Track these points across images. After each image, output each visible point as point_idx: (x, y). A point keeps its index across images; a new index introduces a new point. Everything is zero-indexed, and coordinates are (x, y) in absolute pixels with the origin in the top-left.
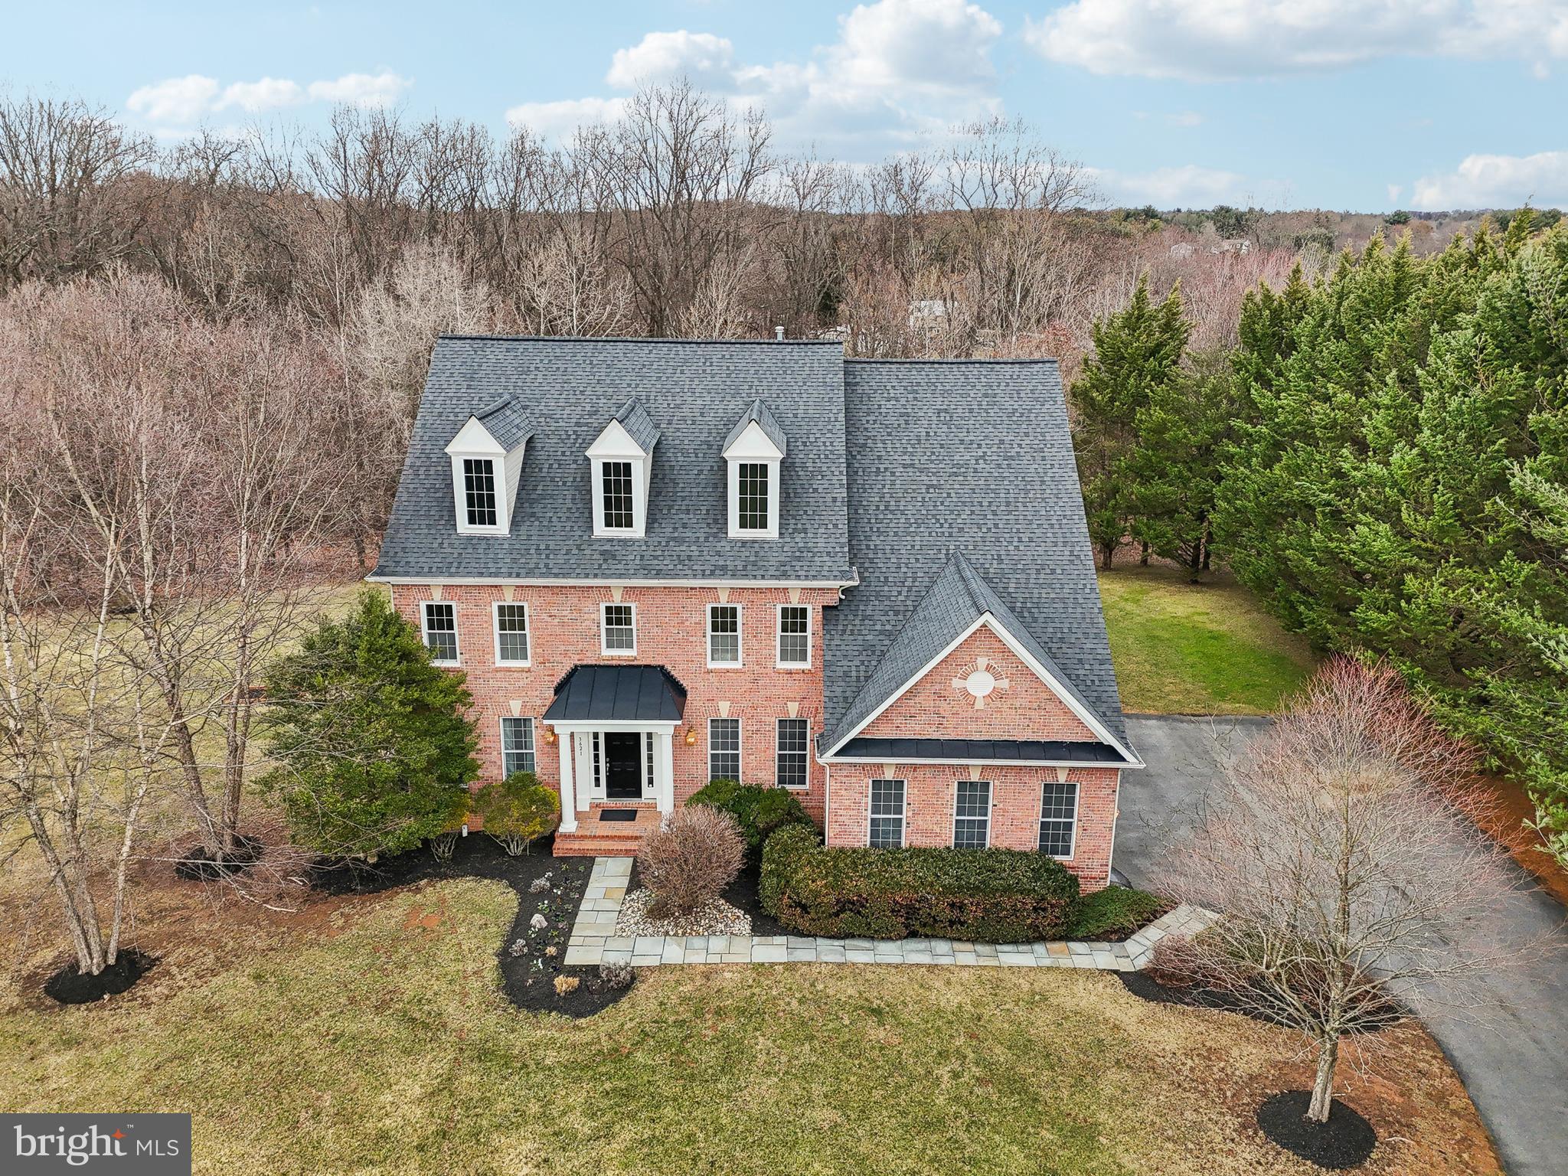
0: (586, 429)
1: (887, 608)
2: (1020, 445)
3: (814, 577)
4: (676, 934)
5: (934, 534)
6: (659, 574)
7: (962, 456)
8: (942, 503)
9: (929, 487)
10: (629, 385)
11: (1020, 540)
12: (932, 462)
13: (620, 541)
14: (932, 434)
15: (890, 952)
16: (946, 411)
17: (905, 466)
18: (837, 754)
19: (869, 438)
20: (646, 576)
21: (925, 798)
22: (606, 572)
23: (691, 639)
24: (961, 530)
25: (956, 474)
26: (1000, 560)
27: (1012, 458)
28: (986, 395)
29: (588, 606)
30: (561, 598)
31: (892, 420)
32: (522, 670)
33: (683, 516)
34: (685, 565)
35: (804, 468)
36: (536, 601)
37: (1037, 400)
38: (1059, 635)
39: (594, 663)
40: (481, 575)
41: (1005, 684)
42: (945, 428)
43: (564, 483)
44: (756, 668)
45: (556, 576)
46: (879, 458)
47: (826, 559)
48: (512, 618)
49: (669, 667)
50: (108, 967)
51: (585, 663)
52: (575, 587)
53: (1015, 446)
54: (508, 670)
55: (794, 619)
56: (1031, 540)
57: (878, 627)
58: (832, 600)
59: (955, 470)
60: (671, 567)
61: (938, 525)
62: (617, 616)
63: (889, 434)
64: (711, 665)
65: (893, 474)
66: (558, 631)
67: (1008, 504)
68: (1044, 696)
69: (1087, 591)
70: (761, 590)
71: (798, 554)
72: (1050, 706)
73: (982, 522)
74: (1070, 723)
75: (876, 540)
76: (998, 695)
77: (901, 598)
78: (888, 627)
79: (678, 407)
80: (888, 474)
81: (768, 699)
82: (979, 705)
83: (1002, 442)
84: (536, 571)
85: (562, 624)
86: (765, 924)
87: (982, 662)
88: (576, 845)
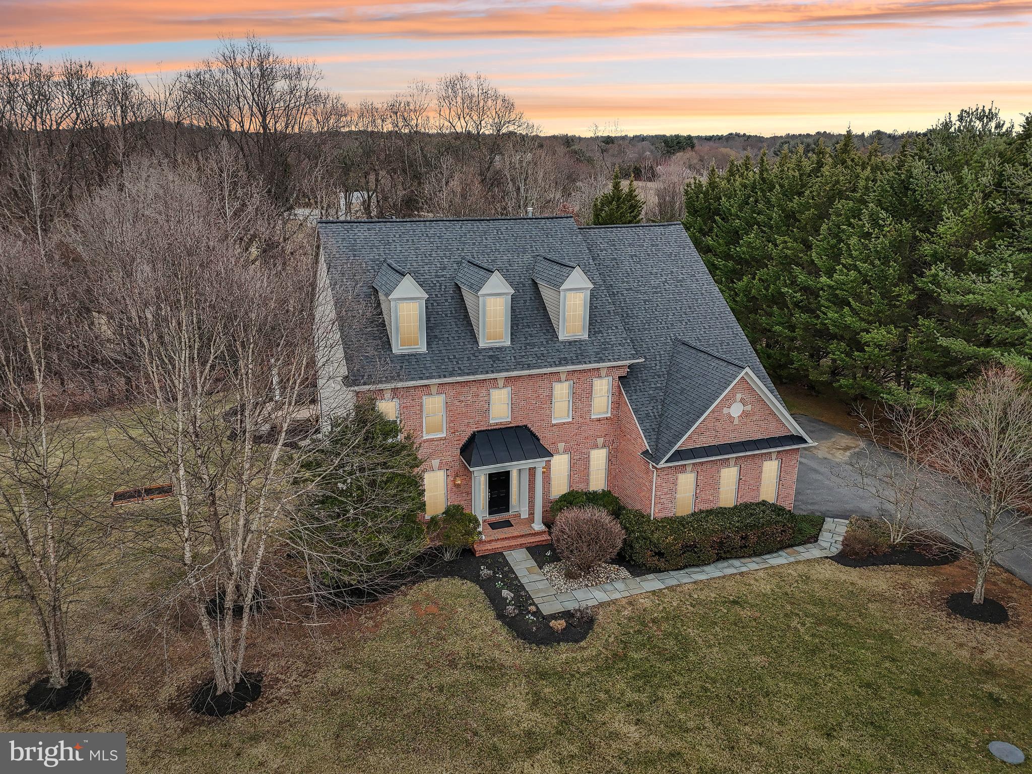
0: (443, 279)
1: (653, 374)
2: (682, 274)
3: (619, 359)
4: (592, 585)
5: (659, 328)
6: (529, 367)
7: (655, 281)
8: (656, 310)
9: (645, 301)
10: (458, 249)
11: (705, 328)
12: (640, 286)
13: (497, 348)
14: (633, 270)
16: (635, 256)
17: (627, 290)
18: (666, 462)
20: (522, 369)
21: (706, 480)
22: (497, 368)
23: (543, 406)
24: (672, 325)
25: (656, 293)
27: (681, 281)
29: (482, 392)
30: (466, 389)
32: (441, 439)
33: (527, 329)
34: (542, 360)
36: (452, 393)
37: (680, 247)
39: (485, 429)
40: (421, 378)
41: (749, 408)
42: (639, 266)
43: (446, 315)
44: (580, 419)
45: (468, 374)
47: (620, 348)
49: (529, 426)
51: (480, 429)
52: (475, 381)
53: (680, 274)
54: (432, 440)
56: (710, 327)
58: (625, 372)
59: (654, 290)
60: (534, 362)
61: (659, 323)
64: (554, 421)
66: (464, 410)
67: (690, 308)
68: (768, 412)
70: (584, 371)
71: (603, 346)
72: (770, 418)
73: (681, 319)
74: (779, 425)
76: (745, 414)
77: (658, 367)
78: (659, 385)
80: (620, 295)
81: (587, 438)
82: (736, 422)
83: (672, 272)
84: (454, 372)
85: (467, 406)
86: (638, 569)
87: (739, 396)
88: (489, 547)
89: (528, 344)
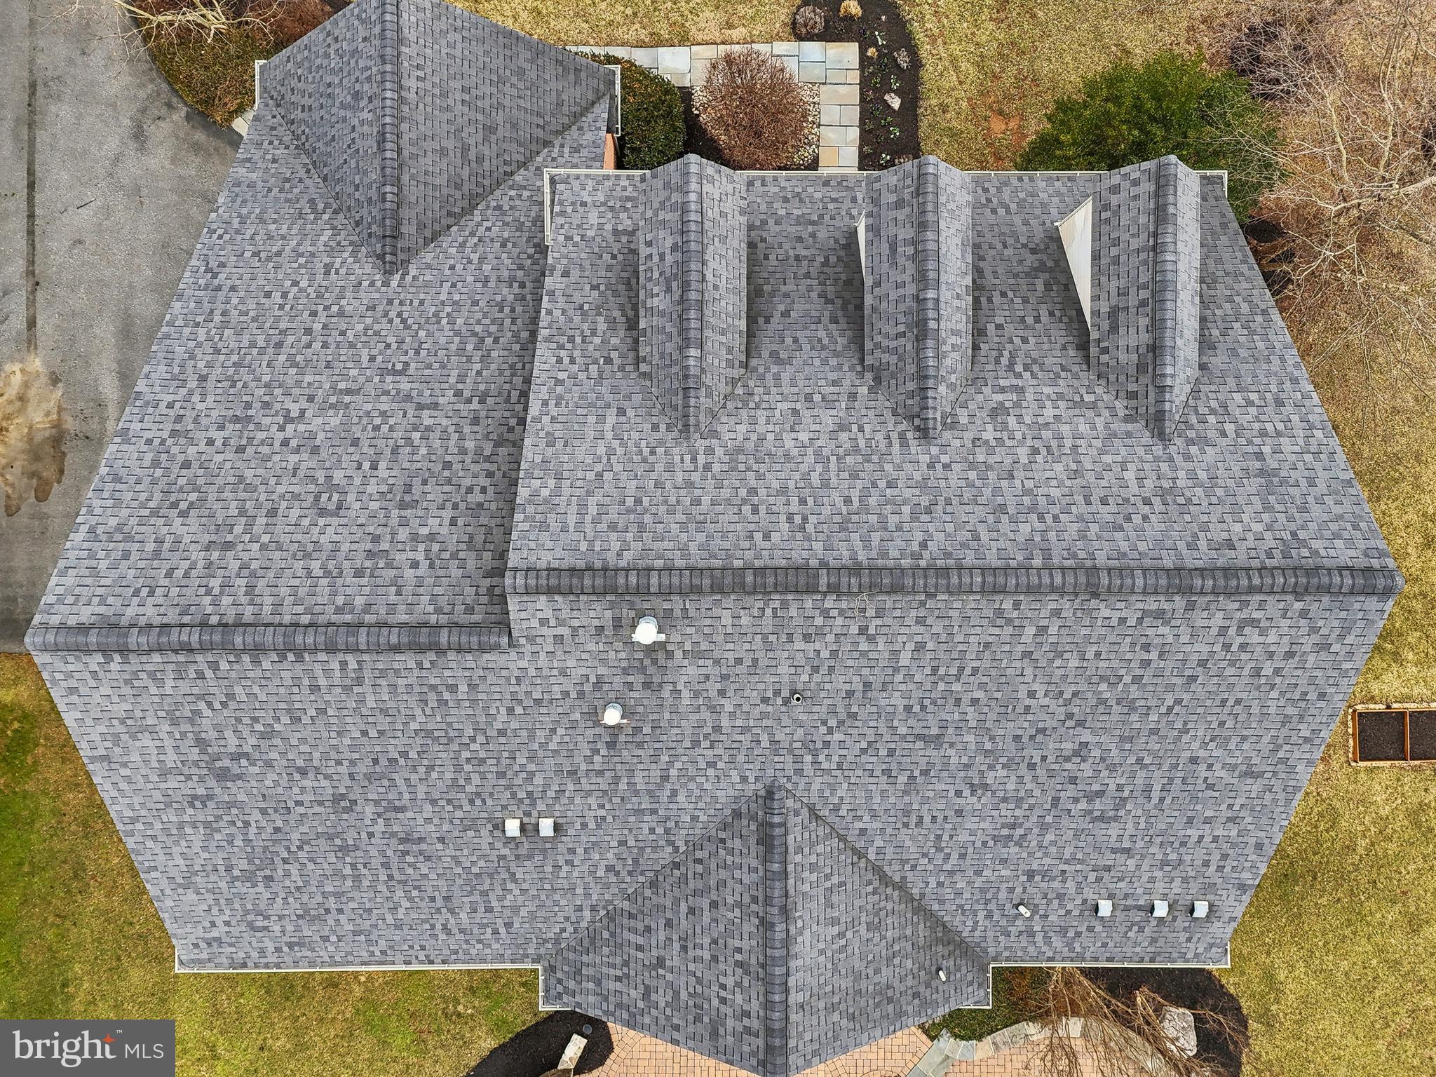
2: (211, 442)
5: (416, 303)
7: (322, 425)
8: (388, 346)
9: (402, 372)
11: (285, 295)
14: (366, 465)
16: (323, 512)
17: (435, 406)
19: (488, 459)
24: (371, 308)
25: (348, 392)
26: (328, 269)
27: (236, 419)
28: (228, 546)
31: (435, 493)
35: (611, 322)
37: (128, 538)
38: (287, 185)
42: (338, 476)
46: (475, 421)
53: (219, 443)
56: (268, 295)
59: (347, 399)
61: (405, 315)
63: (447, 466)
65: (458, 393)
67: (279, 345)
69: (220, 232)
73: (334, 320)
75: (508, 294)
83: (241, 449)
89: (813, 223)
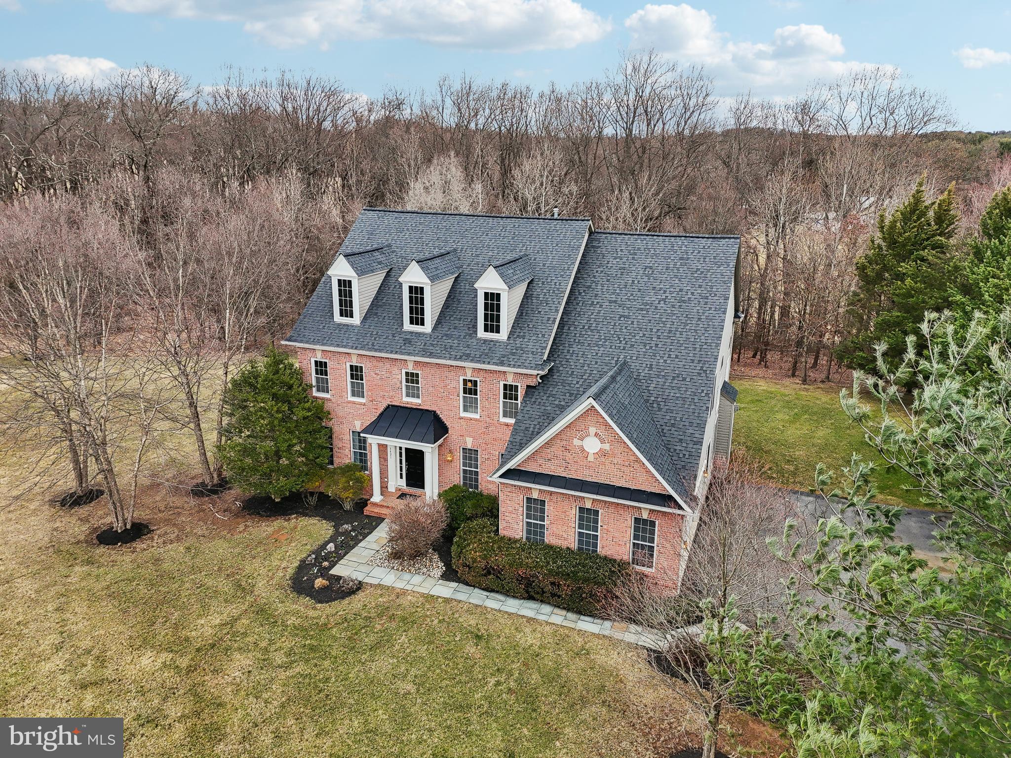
1: (566, 391)
2: (692, 294)
4: (397, 569)
5: (613, 347)
6: (431, 355)
7: (651, 297)
8: (626, 328)
9: (621, 316)
11: (670, 356)
12: (629, 300)
13: (416, 333)
14: (636, 282)
15: (513, 605)
16: (651, 268)
17: (610, 302)
19: (594, 282)
20: (423, 356)
21: (557, 513)
22: (403, 351)
23: (451, 397)
24: (632, 346)
25: (642, 310)
26: (651, 368)
27: (684, 302)
28: (681, 259)
29: (395, 370)
30: (381, 364)
31: (613, 271)
32: (361, 404)
33: (456, 322)
34: (447, 351)
35: (537, 298)
36: (369, 365)
37: (716, 263)
38: (673, 422)
39: (398, 404)
40: (338, 346)
41: (607, 447)
42: (646, 279)
44: (488, 419)
45: (376, 350)
46: (596, 295)
47: (530, 355)
48: (356, 372)
49: (438, 412)
50: (126, 529)
51: (393, 404)
52: (388, 358)
53: (689, 293)
54: (354, 403)
55: (510, 391)
56: (677, 357)
57: (557, 402)
58: (533, 382)
59: (642, 307)
60: (439, 352)
61: (618, 342)
62: (412, 378)
63: (608, 280)
64: (463, 414)
65: (601, 306)
66: (380, 383)
67: (670, 332)
68: (632, 458)
69: (703, 395)
70: (491, 371)
71: (514, 351)
72: (636, 466)
73: (648, 342)
74: (650, 479)
75: (575, 348)
76: (602, 453)
77: (577, 386)
78: (562, 403)
79: (477, 256)
80: (598, 306)
81: (495, 440)
82: (591, 458)
83: (681, 290)
84: (366, 346)
85: (381, 379)
86: (450, 575)
87: (592, 430)
88: (377, 510)
89: (446, 335)
